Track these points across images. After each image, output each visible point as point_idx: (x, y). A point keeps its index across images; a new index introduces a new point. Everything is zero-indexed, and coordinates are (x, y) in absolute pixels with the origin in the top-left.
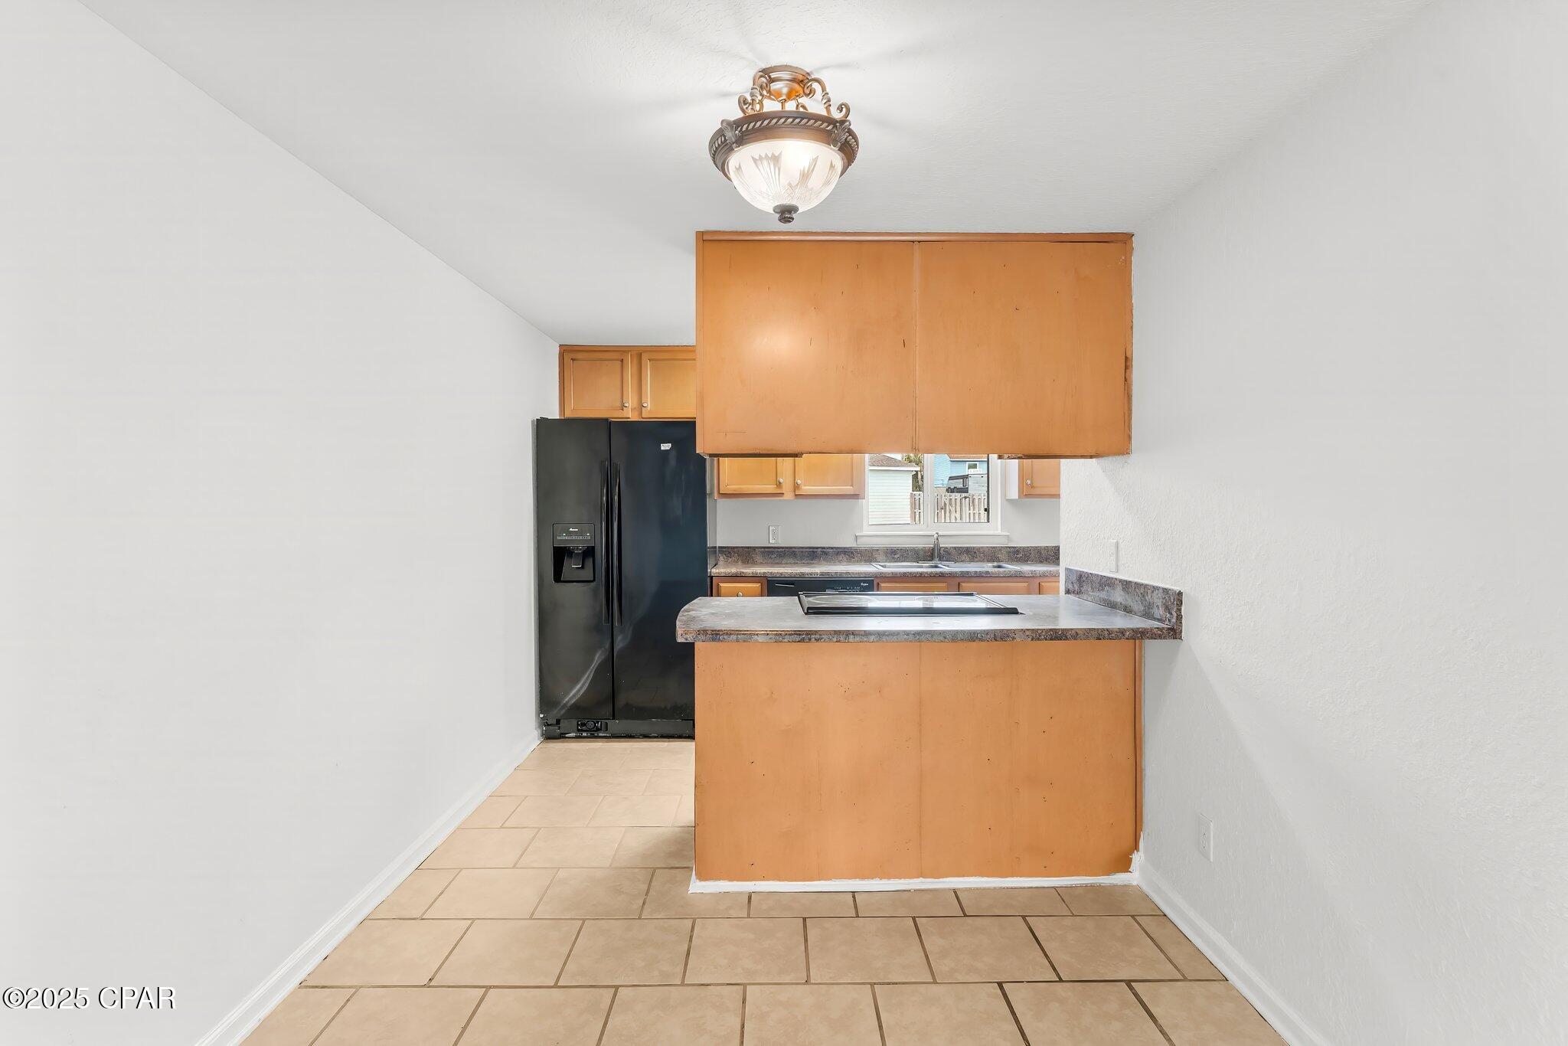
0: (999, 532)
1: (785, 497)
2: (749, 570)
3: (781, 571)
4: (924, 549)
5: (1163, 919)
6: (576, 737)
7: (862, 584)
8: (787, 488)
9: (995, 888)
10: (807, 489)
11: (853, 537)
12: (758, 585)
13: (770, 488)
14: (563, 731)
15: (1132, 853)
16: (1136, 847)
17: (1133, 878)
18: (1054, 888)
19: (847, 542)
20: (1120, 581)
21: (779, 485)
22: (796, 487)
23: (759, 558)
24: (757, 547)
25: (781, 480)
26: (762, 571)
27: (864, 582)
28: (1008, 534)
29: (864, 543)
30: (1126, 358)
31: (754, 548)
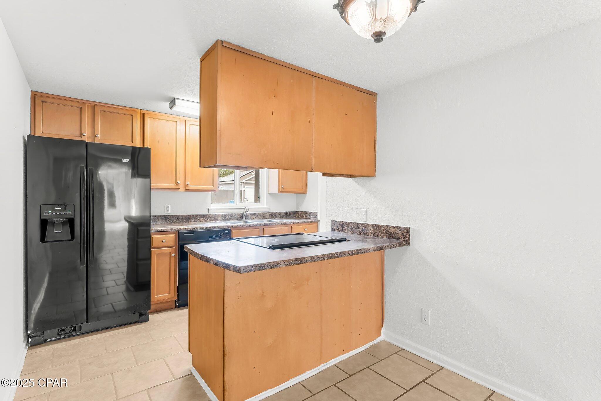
0: (265, 206)
1: (180, 190)
2: (168, 228)
3: (186, 228)
4: (238, 214)
5: (403, 350)
6: (55, 340)
7: (226, 231)
8: (181, 186)
9: (347, 359)
10: (191, 187)
11: (207, 210)
12: (173, 235)
13: (173, 186)
14: (45, 338)
15: (381, 328)
16: (382, 326)
17: (382, 338)
18: (364, 351)
19: (204, 213)
20: (371, 225)
21: (177, 184)
22: (186, 185)
23: (160, 222)
24: (159, 216)
25: (179, 182)
26: (176, 228)
27: (226, 230)
28: (269, 207)
29: (212, 213)
30: (375, 140)
31: (157, 216)
